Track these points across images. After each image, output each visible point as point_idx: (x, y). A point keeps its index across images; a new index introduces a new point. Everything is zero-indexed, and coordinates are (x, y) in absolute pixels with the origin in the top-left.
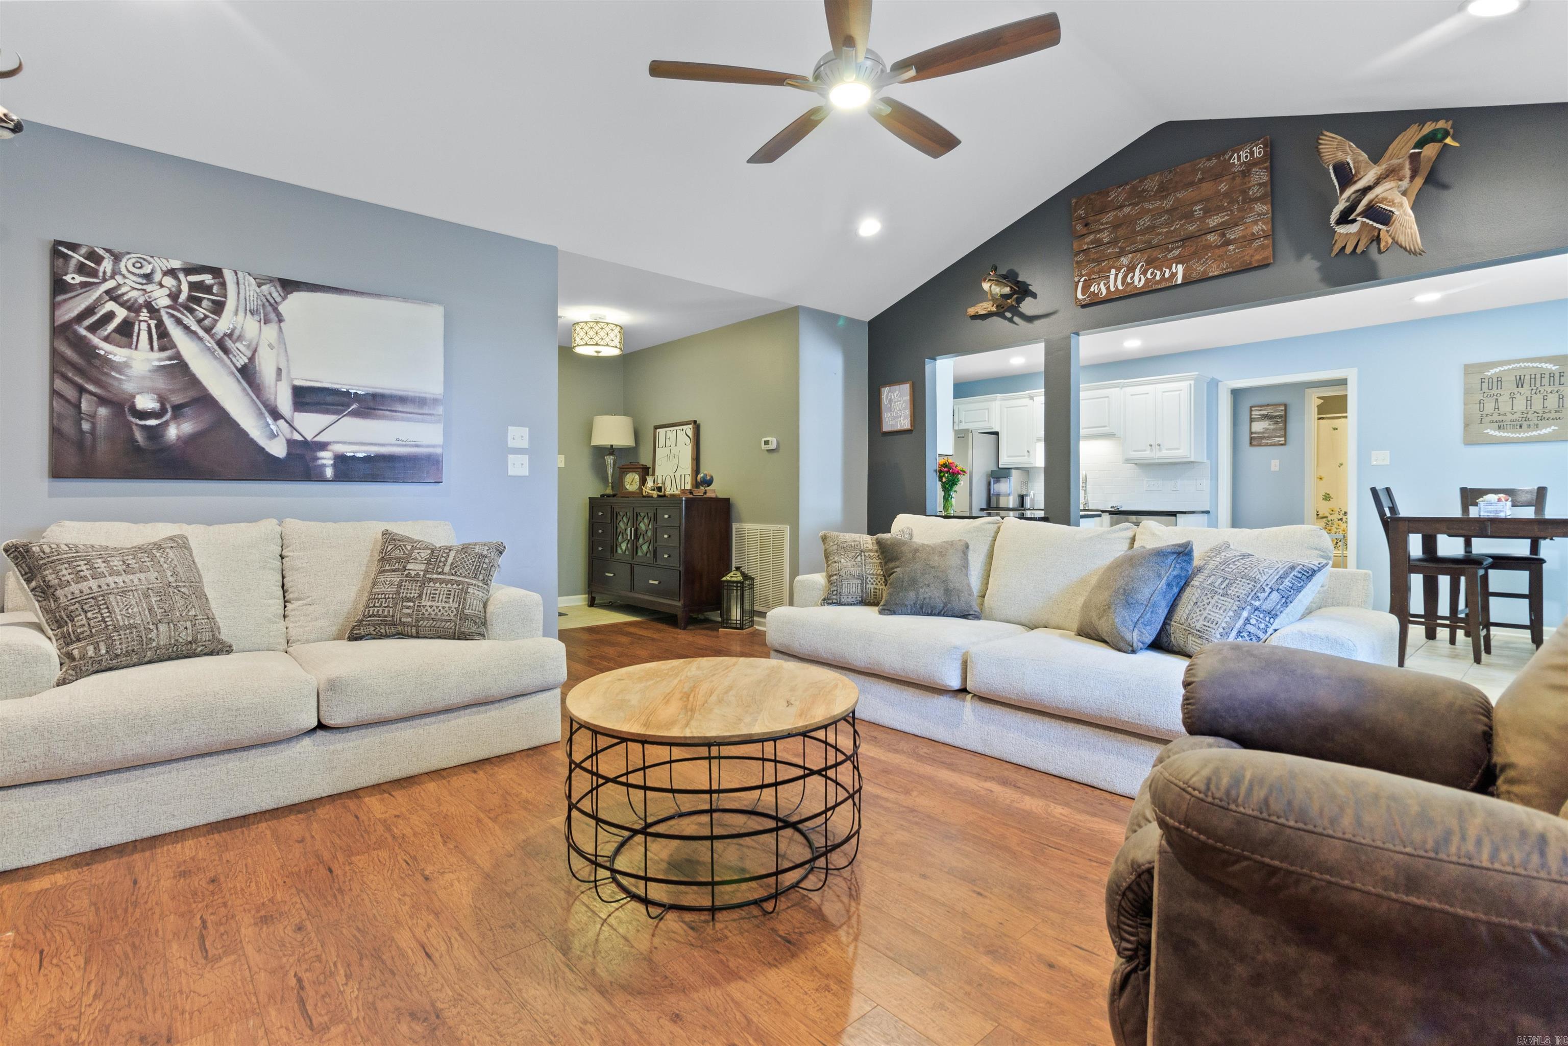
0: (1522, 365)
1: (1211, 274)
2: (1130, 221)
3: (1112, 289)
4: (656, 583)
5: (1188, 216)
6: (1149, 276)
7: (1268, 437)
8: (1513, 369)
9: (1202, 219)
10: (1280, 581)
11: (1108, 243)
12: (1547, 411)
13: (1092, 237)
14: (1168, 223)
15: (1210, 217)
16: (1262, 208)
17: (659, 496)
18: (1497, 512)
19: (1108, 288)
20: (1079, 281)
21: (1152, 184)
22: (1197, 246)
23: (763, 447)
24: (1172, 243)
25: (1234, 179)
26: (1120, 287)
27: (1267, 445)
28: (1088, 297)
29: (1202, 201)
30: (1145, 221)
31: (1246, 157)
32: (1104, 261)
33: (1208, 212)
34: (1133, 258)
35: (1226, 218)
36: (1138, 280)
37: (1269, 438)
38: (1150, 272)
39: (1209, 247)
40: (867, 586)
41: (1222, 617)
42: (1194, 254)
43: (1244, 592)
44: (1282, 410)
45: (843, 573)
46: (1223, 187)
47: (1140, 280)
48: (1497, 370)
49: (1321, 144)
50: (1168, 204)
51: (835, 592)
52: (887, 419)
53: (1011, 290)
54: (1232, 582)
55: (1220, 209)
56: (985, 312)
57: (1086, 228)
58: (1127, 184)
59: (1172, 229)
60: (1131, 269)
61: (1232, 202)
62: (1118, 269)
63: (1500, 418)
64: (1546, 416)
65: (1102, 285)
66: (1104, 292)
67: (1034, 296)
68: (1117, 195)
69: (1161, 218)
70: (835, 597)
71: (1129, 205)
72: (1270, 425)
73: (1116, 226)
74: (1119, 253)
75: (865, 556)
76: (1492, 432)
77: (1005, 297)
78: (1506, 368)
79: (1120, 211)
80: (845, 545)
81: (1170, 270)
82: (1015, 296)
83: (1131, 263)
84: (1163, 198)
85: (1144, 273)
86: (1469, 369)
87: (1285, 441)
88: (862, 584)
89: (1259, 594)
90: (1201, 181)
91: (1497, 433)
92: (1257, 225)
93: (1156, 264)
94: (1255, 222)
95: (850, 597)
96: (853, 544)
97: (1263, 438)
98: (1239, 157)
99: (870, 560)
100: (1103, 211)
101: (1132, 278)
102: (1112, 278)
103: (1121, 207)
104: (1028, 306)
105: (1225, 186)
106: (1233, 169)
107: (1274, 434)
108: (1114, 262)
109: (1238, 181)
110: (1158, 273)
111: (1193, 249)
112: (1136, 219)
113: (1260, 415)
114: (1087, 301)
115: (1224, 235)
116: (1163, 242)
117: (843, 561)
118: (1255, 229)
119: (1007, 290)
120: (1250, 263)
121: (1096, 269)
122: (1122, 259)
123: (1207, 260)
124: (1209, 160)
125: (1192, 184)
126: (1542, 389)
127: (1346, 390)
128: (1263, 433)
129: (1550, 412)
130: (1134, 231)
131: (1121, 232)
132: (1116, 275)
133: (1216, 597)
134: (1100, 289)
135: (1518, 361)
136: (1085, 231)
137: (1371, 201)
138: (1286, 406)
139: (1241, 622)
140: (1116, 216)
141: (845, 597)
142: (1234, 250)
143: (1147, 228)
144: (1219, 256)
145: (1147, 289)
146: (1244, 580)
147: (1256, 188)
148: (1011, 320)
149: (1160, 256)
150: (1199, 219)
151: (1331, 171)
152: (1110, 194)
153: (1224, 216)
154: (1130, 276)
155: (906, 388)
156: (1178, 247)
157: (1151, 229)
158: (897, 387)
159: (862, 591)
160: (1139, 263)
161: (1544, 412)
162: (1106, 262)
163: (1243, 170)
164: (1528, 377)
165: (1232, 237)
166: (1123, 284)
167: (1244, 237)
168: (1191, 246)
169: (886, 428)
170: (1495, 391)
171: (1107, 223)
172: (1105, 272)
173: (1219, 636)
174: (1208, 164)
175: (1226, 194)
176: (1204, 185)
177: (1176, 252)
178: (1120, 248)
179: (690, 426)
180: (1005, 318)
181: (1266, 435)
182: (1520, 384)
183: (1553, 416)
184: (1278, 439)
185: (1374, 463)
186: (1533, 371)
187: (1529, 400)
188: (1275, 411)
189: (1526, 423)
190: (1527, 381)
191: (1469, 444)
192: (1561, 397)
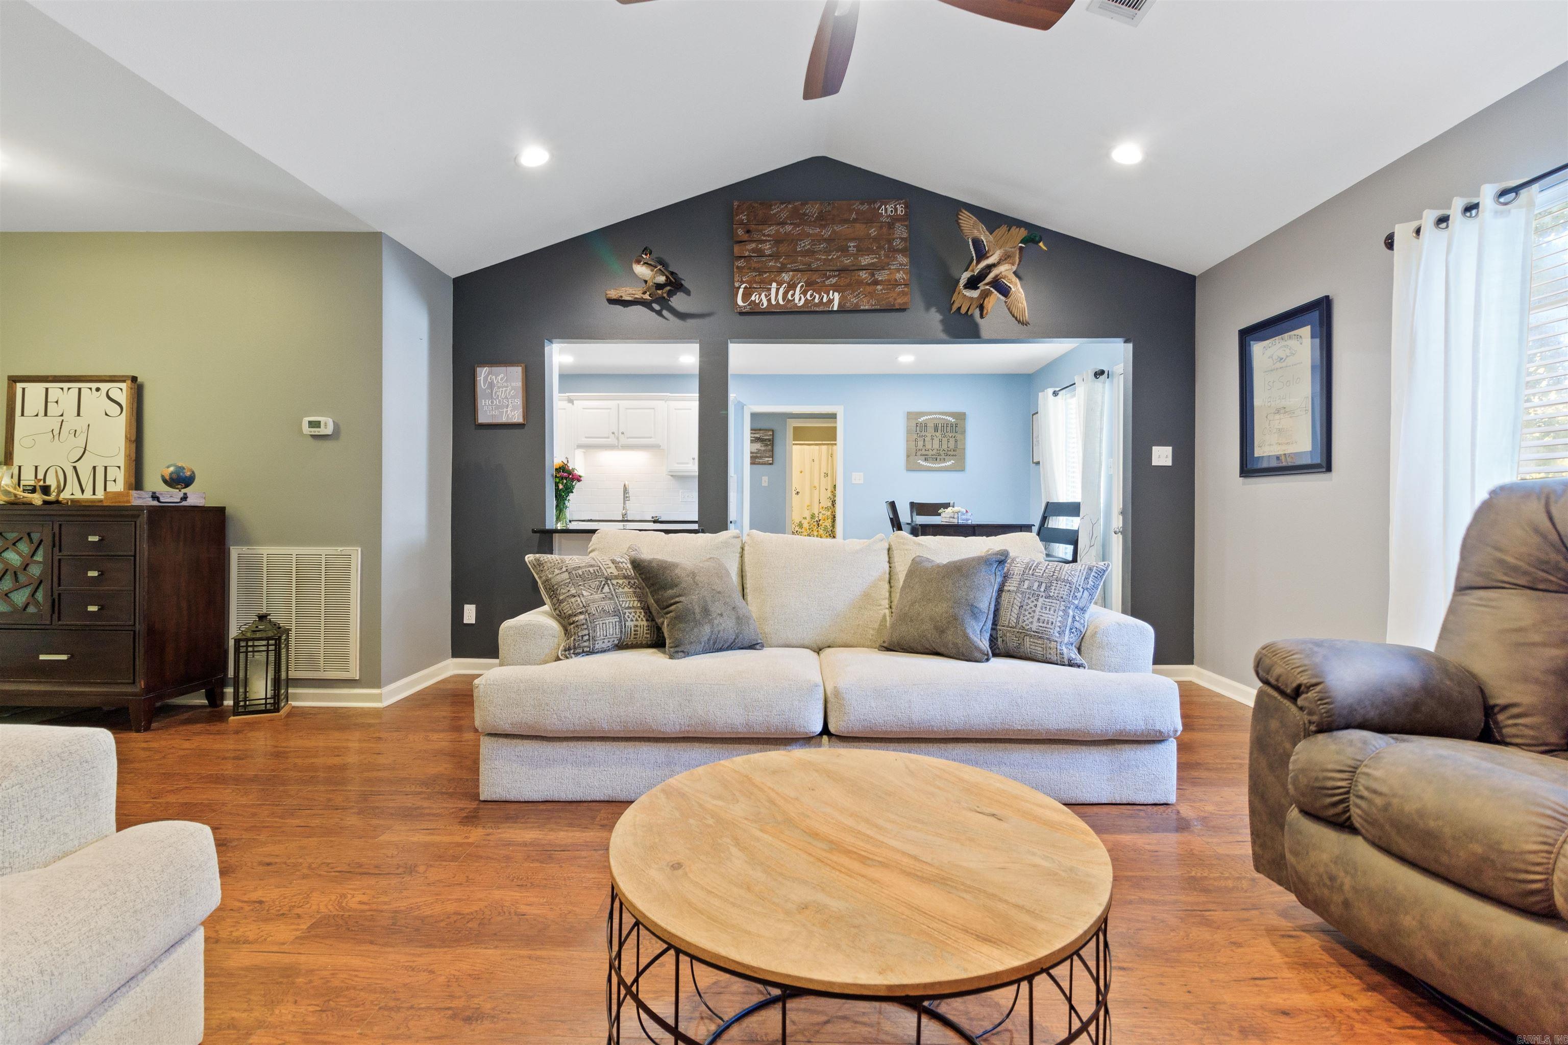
0: (938, 416)
1: (862, 308)
2: (792, 240)
3: (773, 302)
4: (64, 657)
5: (844, 250)
6: (808, 296)
7: (760, 457)
8: (933, 419)
9: (855, 256)
10: (1086, 582)
11: (770, 256)
12: (950, 450)
13: (753, 245)
14: (827, 252)
15: (862, 255)
16: (902, 259)
17: (45, 503)
18: (967, 520)
19: (769, 301)
20: (739, 288)
21: (813, 209)
22: (851, 280)
23: (306, 429)
24: (830, 271)
25: (881, 227)
26: (781, 302)
27: (759, 464)
28: (749, 305)
29: (855, 239)
30: (805, 244)
31: (892, 211)
32: (766, 272)
33: (860, 251)
34: (793, 276)
35: (875, 260)
36: (799, 299)
38: (809, 293)
39: (860, 283)
40: (627, 624)
41: (1055, 617)
42: (849, 285)
43: (1065, 593)
44: (770, 435)
45: (592, 610)
46: (873, 232)
47: (800, 299)
48: (925, 418)
49: (960, 219)
50: (826, 233)
51: (586, 638)
52: (485, 408)
53: (666, 281)
54: (1049, 585)
55: (869, 251)
56: (630, 299)
57: (747, 235)
58: (789, 203)
59: (830, 257)
60: (792, 286)
61: (880, 247)
62: (780, 284)
63: (926, 453)
64: (949, 453)
65: (763, 296)
66: (765, 304)
67: (688, 293)
68: (779, 210)
69: (820, 244)
70: (586, 644)
71: (791, 224)
72: (761, 446)
73: (778, 241)
74: (780, 268)
75: (613, 584)
76: (921, 462)
77: (659, 286)
78: (929, 417)
79: (782, 227)
80: (580, 572)
81: (828, 296)
82: (668, 288)
83: (791, 280)
84: (823, 227)
85: (804, 293)
86: (911, 416)
87: (772, 461)
88: (620, 622)
89: (1076, 594)
90: (855, 220)
91: (924, 463)
92: (899, 273)
93: (816, 287)
94: (898, 270)
95: (606, 641)
96: (591, 570)
97: (757, 457)
98: (886, 210)
99: (621, 590)
100: (765, 221)
101: (793, 295)
102: (773, 291)
103: (783, 224)
104: (678, 301)
105: (875, 231)
106: (881, 219)
107: (765, 454)
108: (775, 276)
109: (885, 230)
110: (817, 296)
111: (848, 281)
112: (798, 240)
113: (755, 437)
114: (747, 309)
115: (873, 275)
116: (821, 268)
117: (585, 593)
118: (898, 276)
119: (662, 279)
120: (894, 305)
121: (757, 279)
122: (784, 275)
123: (859, 294)
124: (862, 204)
125: (846, 221)
126: (947, 434)
127: (836, 422)
128: (756, 453)
130: (795, 251)
131: (783, 248)
132: (778, 290)
133: (1041, 600)
134: (761, 300)
135: (935, 413)
136: (746, 237)
137: (997, 276)
138: (773, 431)
139: (1070, 620)
140: (777, 231)
141: (600, 642)
142: (881, 290)
143: (807, 251)
144: (869, 293)
145: (806, 310)
146: (1059, 582)
147: (898, 241)
148: (659, 313)
149: (818, 280)
150: (853, 255)
151: (971, 243)
152: (773, 207)
153: (874, 258)
154: (791, 293)
155: (516, 372)
156: (835, 276)
157: (810, 253)
158: (503, 369)
159: (621, 631)
160: (799, 283)
161: (948, 451)
162: (768, 274)
163: (889, 222)
164: (940, 425)
165: (880, 279)
166: (784, 300)
167: (889, 281)
168: (846, 278)
169: (482, 419)
170: (923, 433)
171: (769, 235)
172: (766, 283)
173: (1057, 635)
174: (861, 208)
175: (875, 239)
176: (857, 225)
177: (834, 280)
178: (782, 264)
179: (123, 385)
180: (653, 310)
181: (759, 455)
182: (936, 430)
183: (952, 453)
184: (767, 459)
185: (854, 482)
186: (943, 422)
187: (941, 441)
188: (765, 435)
189: (938, 457)
190: (940, 428)
191: (909, 469)
192: (956, 441)
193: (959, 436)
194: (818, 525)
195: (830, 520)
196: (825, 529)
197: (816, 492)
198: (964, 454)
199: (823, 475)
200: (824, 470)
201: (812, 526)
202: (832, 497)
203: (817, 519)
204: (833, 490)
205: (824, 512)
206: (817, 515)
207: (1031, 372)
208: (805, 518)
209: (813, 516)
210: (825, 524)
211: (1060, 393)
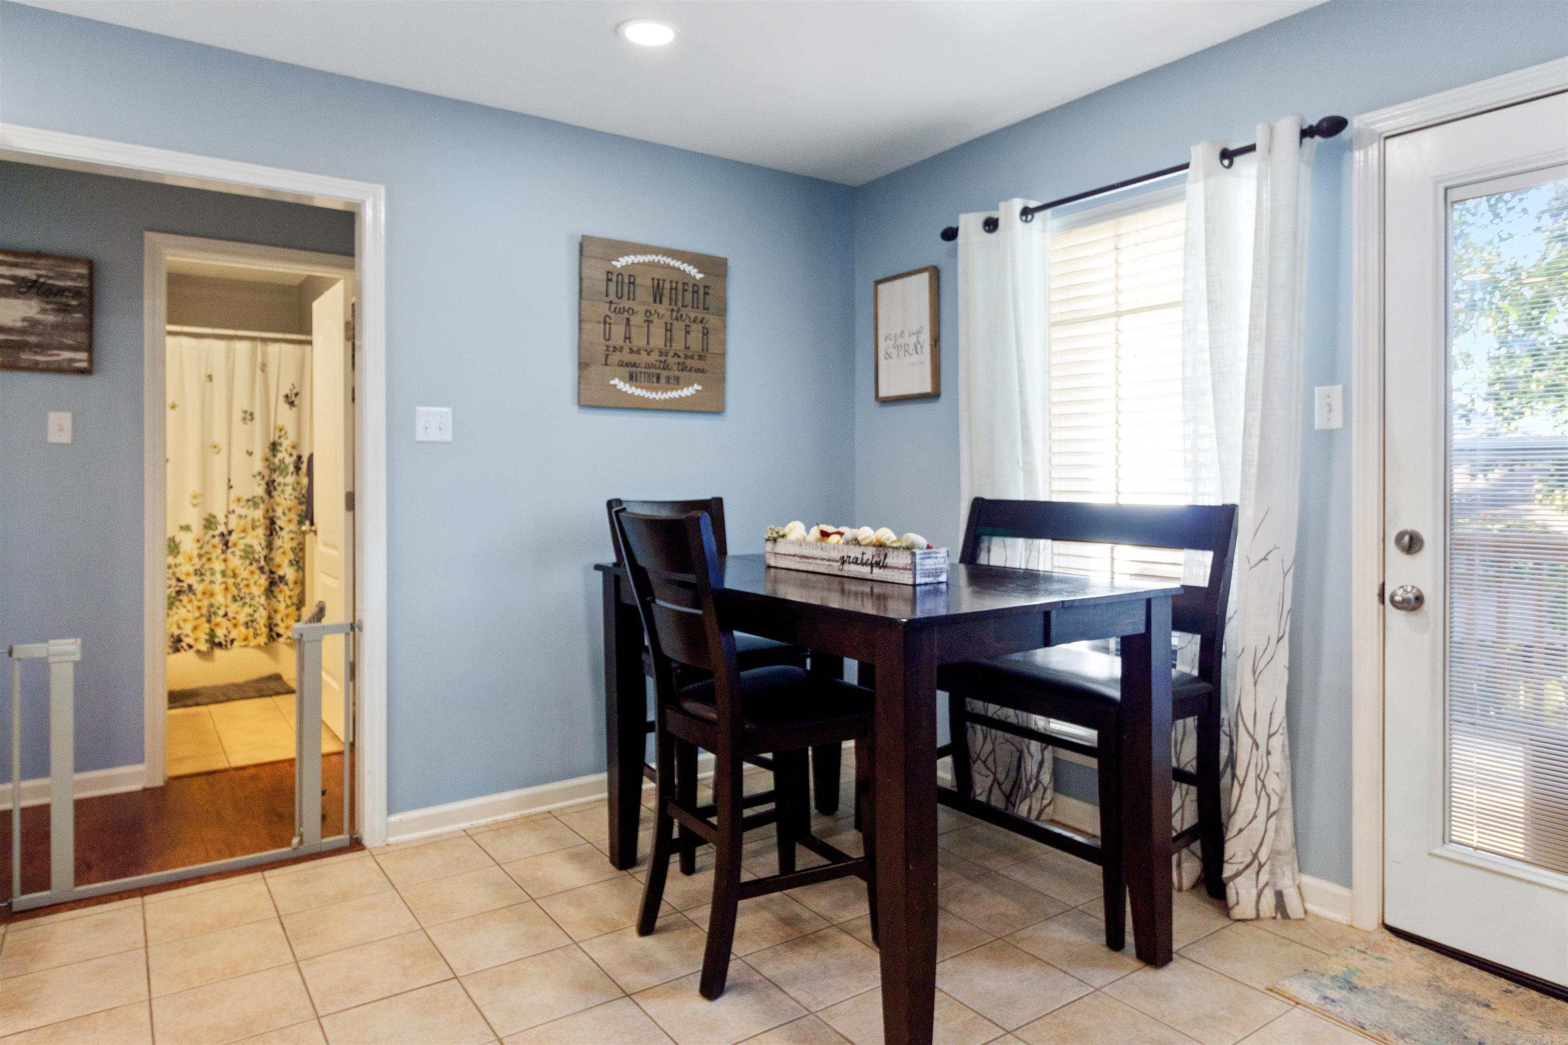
0: (661, 259)
7: (38, 345)
8: (649, 264)
12: (690, 354)
27: (35, 368)
37: (42, 348)
44: (80, 276)
48: (629, 259)
63: (633, 358)
64: (689, 362)
72: (43, 311)
76: (619, 385)
78: (640, 259)
86: (589, 248)
87: (91, 360)
91: (628, 388)
97: (23, 346)
107: (56, 339)
113: (12, 278)
126: (684, 311)
128: (23, 331)
129: (692, 357)
135: (657, 250)
138: (91, 264)
161: (686, 357)
164: (667, 285)
170: (625, 303)
181: (33, 339)
182: (658, 296)
183: (695, 363)
184: (67, 355)
185: (421, 436)
186: (676, 277)
187: (669, 329)
188: (64, 276)
189: (664, 374)
190: (666, 292)
191: (586, 402)
192: (705, 333)
193: (712, 321)
194: (226, 544)
195: (261, 532)
196: (248, 553)
197: (218, 462)
198: (723, 367)
199: (238, 415)
200: (241, 403)
201: (207, 548)
202: (266, 472)
203: (221, 529)
204: (269, 454)
205: (243, 512)
206: (221, 519)
207: (857, 178)
208: (187, 528)
209: (210, 523)
210: (246, 541)
211: (1038, 216)
